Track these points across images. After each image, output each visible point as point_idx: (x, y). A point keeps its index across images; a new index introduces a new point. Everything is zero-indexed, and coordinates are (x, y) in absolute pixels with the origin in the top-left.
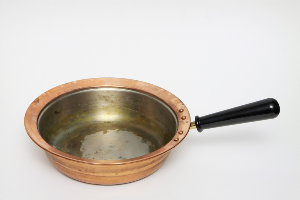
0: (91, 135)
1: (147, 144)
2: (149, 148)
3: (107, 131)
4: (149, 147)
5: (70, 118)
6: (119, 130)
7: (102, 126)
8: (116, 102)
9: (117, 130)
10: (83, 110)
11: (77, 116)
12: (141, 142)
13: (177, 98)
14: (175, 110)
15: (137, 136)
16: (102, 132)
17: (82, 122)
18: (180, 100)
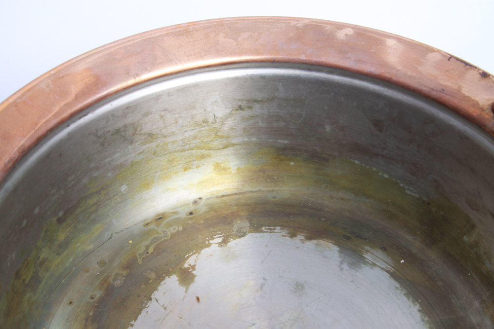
0: (144, 312)
1: (374, 265)
2: (398, 285)
3: (186, 265)
4: (393, 275)
5: (24, 280)
6: (225, 242)
7: (151, 250)
8: (163, 131)
9: (220, 244)
10: (55, 219)
11: (42, 256)
12: (345, 266)
13: (438, 51)
14: (473, 112)
15: (309, 238)
16: (172, 282)
17: (67, 264)
18: (458, 59)
